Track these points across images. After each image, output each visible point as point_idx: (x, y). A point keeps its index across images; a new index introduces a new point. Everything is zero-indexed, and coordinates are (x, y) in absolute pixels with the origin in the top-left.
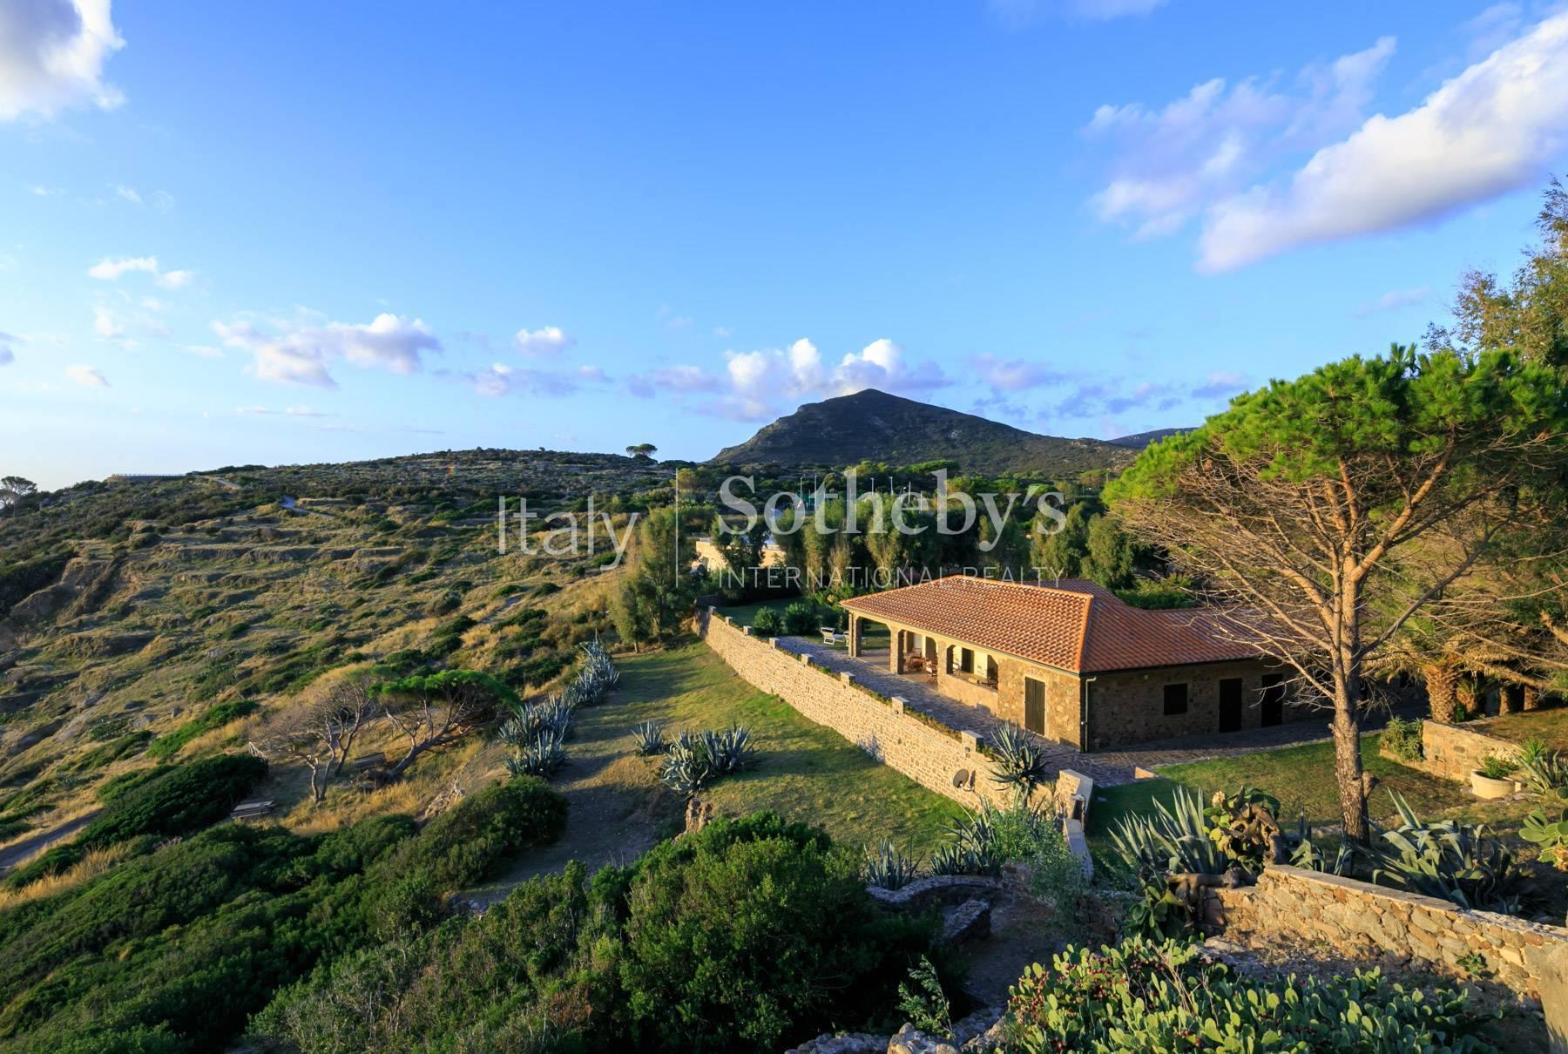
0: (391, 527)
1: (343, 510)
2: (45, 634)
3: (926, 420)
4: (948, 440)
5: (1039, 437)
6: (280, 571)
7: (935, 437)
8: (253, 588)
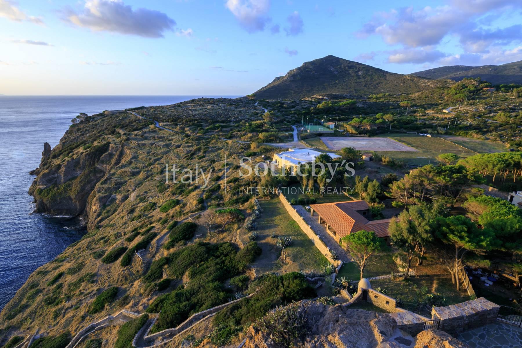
0: (188, 136)
1: (173, 128)
2: (114, 169)
3: (350, 67)
4: (357, 76)
5: (392, 74)
6: (164, 152)
7: (353, 75)
8: (159, 157)
